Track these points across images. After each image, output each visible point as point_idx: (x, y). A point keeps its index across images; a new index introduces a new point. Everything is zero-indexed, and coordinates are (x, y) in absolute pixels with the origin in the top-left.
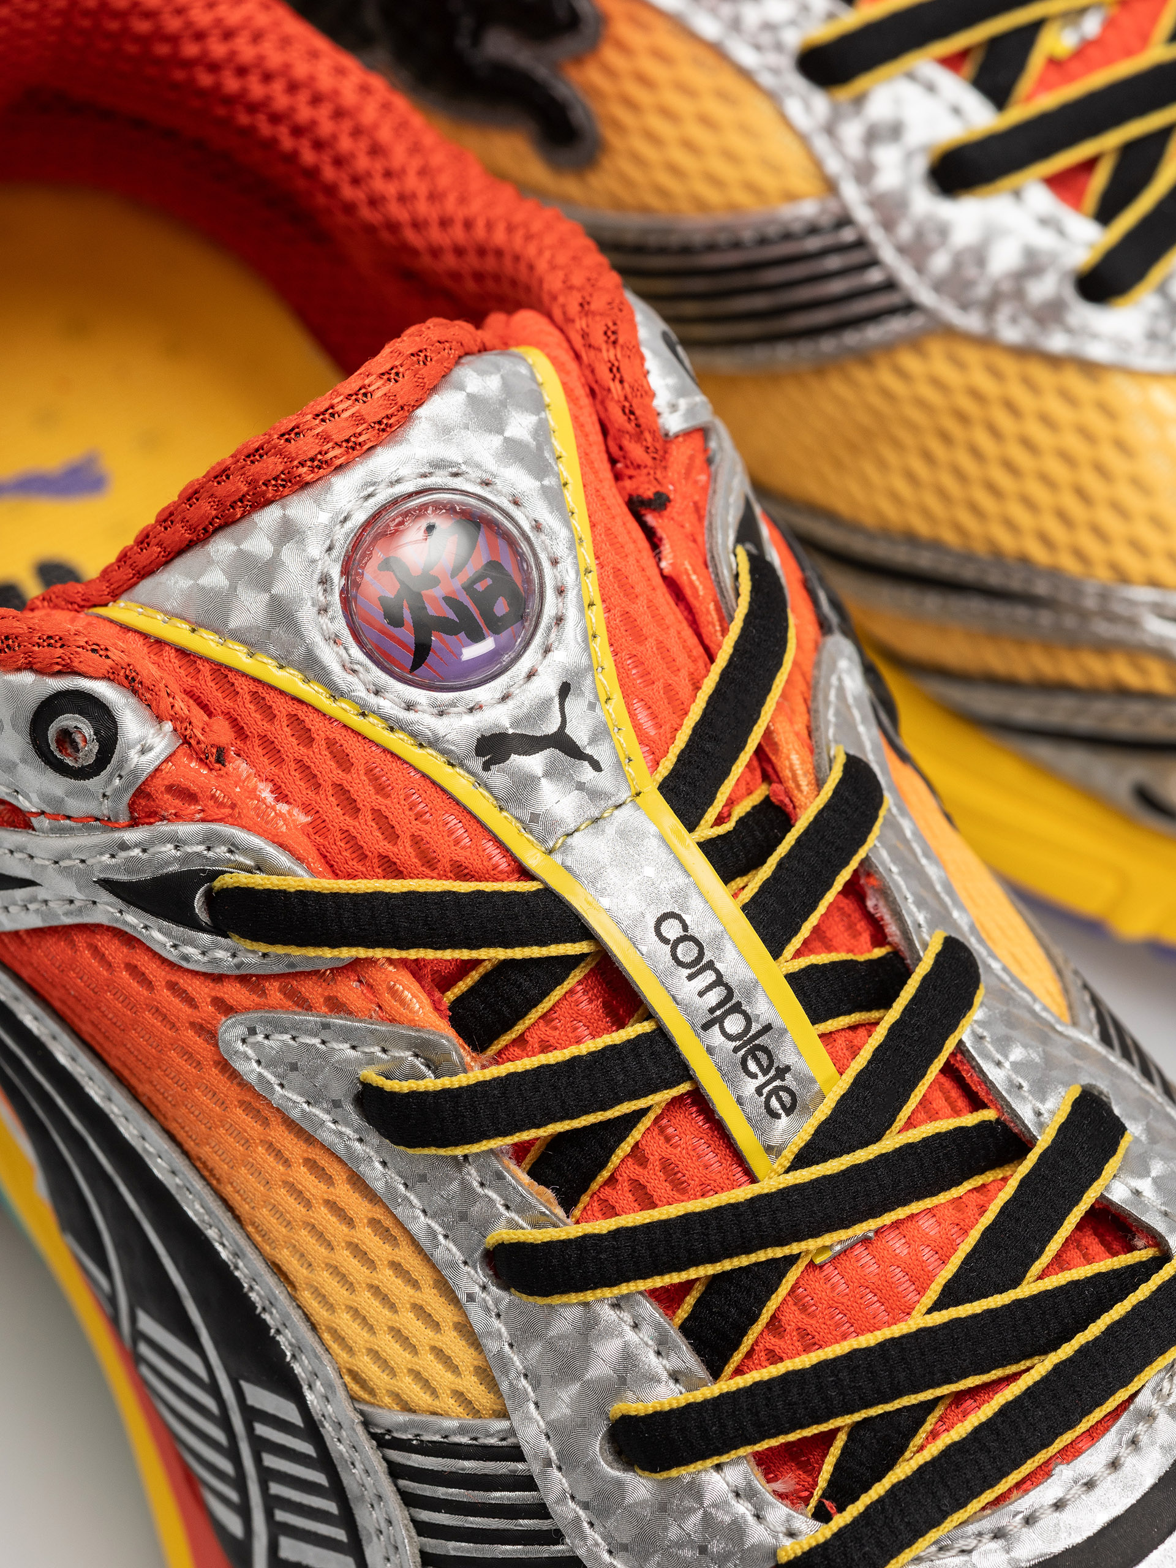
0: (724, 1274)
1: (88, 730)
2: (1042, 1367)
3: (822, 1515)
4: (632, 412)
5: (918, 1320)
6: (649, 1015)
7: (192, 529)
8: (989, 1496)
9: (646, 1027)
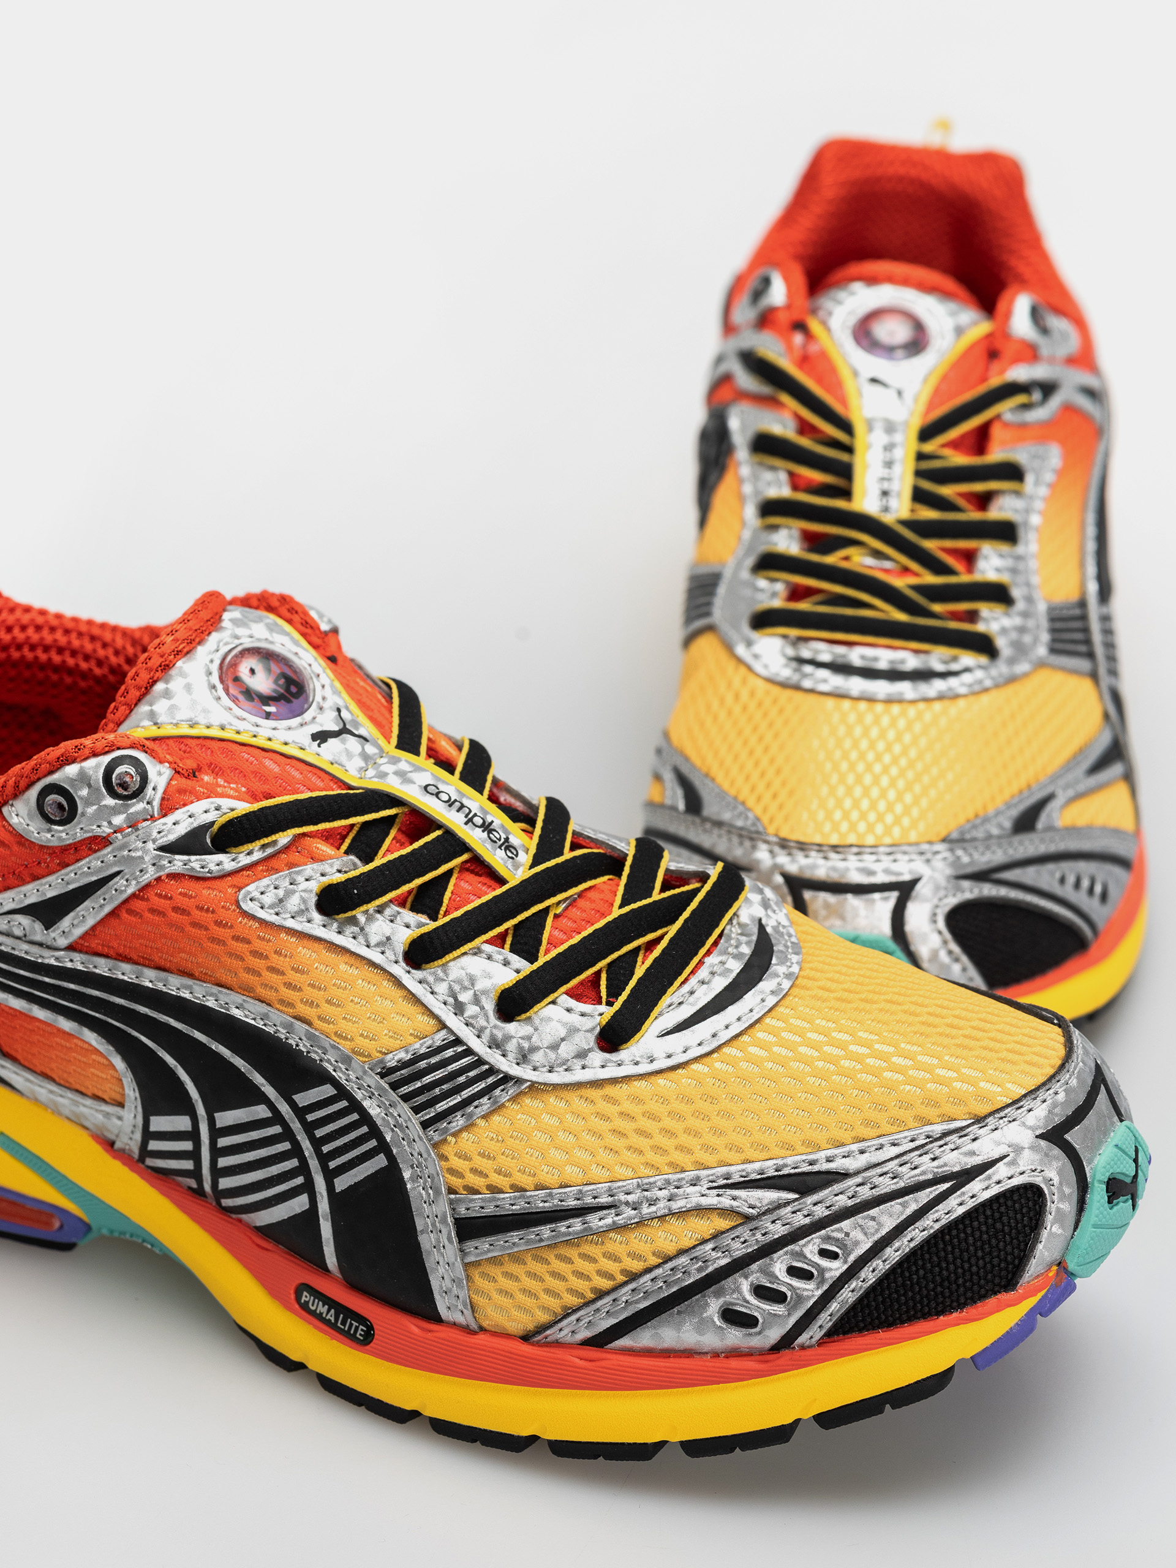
0: (521, 922)
1: (132, 771)
2: (673, 930)
3: (610, 1004)
4: (307, 623)
5: (616, 913)
6: (439, 826)
7: (139, 688)
8: (680, 979)
9: (438, 833)
